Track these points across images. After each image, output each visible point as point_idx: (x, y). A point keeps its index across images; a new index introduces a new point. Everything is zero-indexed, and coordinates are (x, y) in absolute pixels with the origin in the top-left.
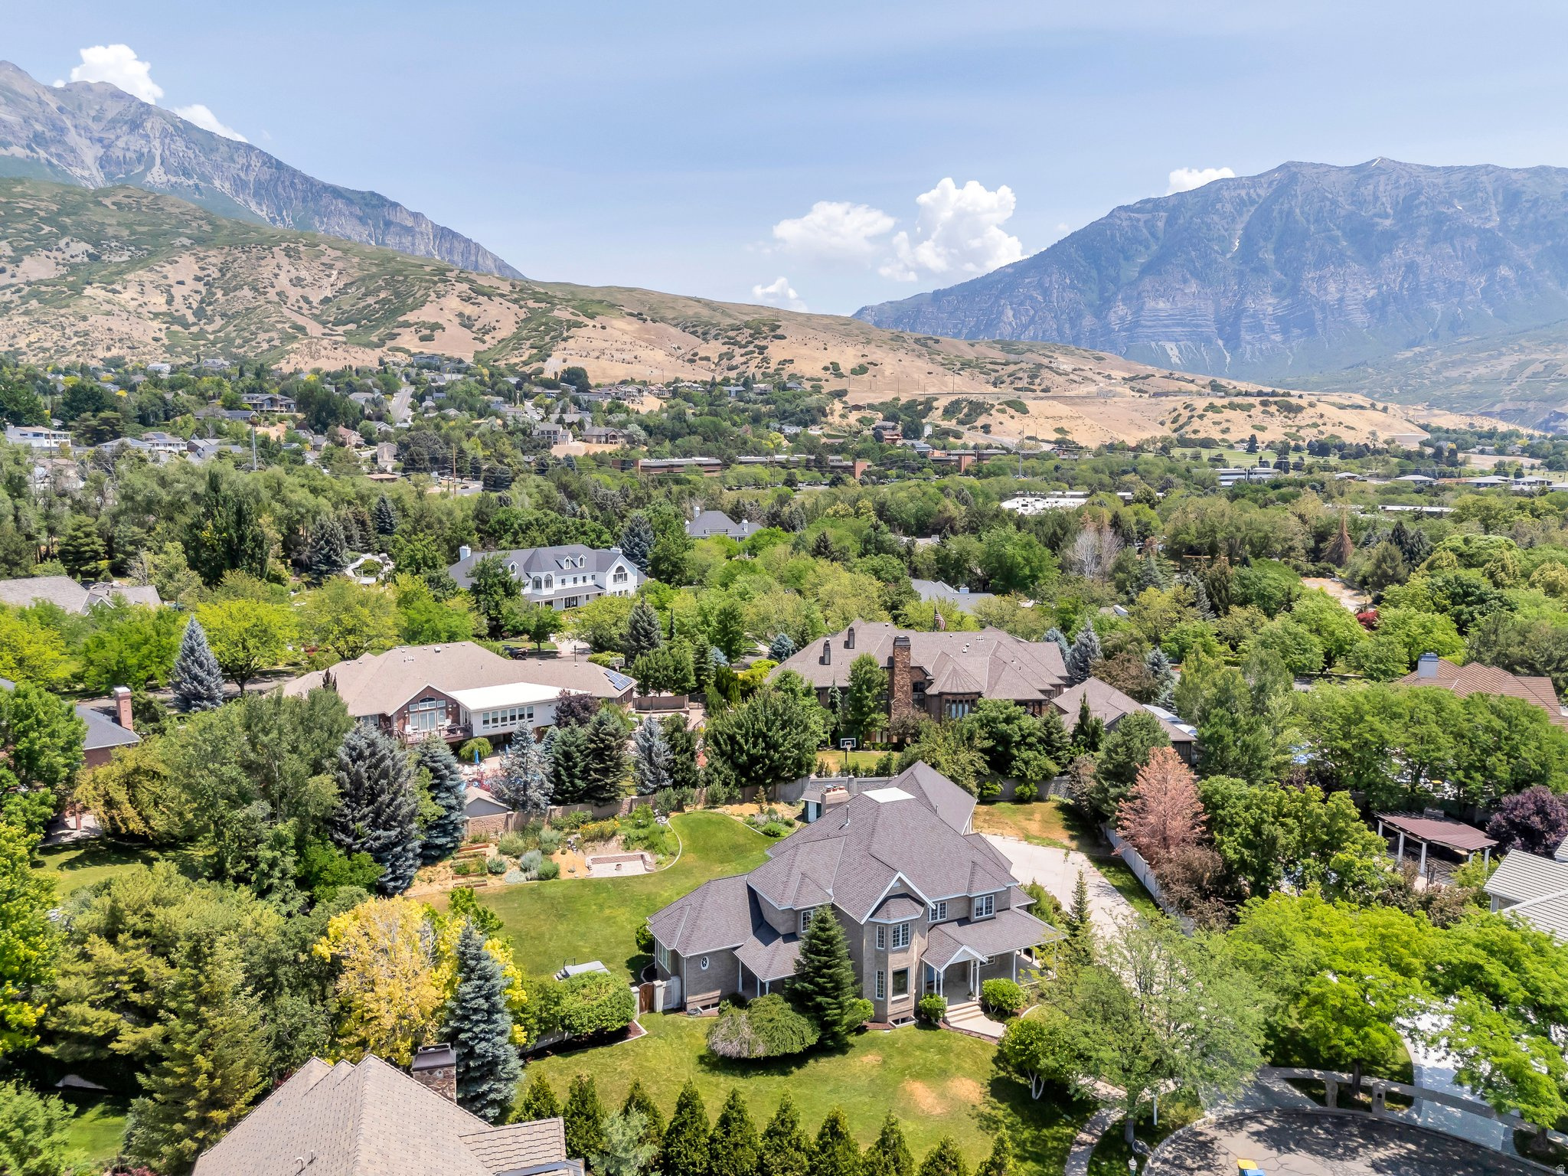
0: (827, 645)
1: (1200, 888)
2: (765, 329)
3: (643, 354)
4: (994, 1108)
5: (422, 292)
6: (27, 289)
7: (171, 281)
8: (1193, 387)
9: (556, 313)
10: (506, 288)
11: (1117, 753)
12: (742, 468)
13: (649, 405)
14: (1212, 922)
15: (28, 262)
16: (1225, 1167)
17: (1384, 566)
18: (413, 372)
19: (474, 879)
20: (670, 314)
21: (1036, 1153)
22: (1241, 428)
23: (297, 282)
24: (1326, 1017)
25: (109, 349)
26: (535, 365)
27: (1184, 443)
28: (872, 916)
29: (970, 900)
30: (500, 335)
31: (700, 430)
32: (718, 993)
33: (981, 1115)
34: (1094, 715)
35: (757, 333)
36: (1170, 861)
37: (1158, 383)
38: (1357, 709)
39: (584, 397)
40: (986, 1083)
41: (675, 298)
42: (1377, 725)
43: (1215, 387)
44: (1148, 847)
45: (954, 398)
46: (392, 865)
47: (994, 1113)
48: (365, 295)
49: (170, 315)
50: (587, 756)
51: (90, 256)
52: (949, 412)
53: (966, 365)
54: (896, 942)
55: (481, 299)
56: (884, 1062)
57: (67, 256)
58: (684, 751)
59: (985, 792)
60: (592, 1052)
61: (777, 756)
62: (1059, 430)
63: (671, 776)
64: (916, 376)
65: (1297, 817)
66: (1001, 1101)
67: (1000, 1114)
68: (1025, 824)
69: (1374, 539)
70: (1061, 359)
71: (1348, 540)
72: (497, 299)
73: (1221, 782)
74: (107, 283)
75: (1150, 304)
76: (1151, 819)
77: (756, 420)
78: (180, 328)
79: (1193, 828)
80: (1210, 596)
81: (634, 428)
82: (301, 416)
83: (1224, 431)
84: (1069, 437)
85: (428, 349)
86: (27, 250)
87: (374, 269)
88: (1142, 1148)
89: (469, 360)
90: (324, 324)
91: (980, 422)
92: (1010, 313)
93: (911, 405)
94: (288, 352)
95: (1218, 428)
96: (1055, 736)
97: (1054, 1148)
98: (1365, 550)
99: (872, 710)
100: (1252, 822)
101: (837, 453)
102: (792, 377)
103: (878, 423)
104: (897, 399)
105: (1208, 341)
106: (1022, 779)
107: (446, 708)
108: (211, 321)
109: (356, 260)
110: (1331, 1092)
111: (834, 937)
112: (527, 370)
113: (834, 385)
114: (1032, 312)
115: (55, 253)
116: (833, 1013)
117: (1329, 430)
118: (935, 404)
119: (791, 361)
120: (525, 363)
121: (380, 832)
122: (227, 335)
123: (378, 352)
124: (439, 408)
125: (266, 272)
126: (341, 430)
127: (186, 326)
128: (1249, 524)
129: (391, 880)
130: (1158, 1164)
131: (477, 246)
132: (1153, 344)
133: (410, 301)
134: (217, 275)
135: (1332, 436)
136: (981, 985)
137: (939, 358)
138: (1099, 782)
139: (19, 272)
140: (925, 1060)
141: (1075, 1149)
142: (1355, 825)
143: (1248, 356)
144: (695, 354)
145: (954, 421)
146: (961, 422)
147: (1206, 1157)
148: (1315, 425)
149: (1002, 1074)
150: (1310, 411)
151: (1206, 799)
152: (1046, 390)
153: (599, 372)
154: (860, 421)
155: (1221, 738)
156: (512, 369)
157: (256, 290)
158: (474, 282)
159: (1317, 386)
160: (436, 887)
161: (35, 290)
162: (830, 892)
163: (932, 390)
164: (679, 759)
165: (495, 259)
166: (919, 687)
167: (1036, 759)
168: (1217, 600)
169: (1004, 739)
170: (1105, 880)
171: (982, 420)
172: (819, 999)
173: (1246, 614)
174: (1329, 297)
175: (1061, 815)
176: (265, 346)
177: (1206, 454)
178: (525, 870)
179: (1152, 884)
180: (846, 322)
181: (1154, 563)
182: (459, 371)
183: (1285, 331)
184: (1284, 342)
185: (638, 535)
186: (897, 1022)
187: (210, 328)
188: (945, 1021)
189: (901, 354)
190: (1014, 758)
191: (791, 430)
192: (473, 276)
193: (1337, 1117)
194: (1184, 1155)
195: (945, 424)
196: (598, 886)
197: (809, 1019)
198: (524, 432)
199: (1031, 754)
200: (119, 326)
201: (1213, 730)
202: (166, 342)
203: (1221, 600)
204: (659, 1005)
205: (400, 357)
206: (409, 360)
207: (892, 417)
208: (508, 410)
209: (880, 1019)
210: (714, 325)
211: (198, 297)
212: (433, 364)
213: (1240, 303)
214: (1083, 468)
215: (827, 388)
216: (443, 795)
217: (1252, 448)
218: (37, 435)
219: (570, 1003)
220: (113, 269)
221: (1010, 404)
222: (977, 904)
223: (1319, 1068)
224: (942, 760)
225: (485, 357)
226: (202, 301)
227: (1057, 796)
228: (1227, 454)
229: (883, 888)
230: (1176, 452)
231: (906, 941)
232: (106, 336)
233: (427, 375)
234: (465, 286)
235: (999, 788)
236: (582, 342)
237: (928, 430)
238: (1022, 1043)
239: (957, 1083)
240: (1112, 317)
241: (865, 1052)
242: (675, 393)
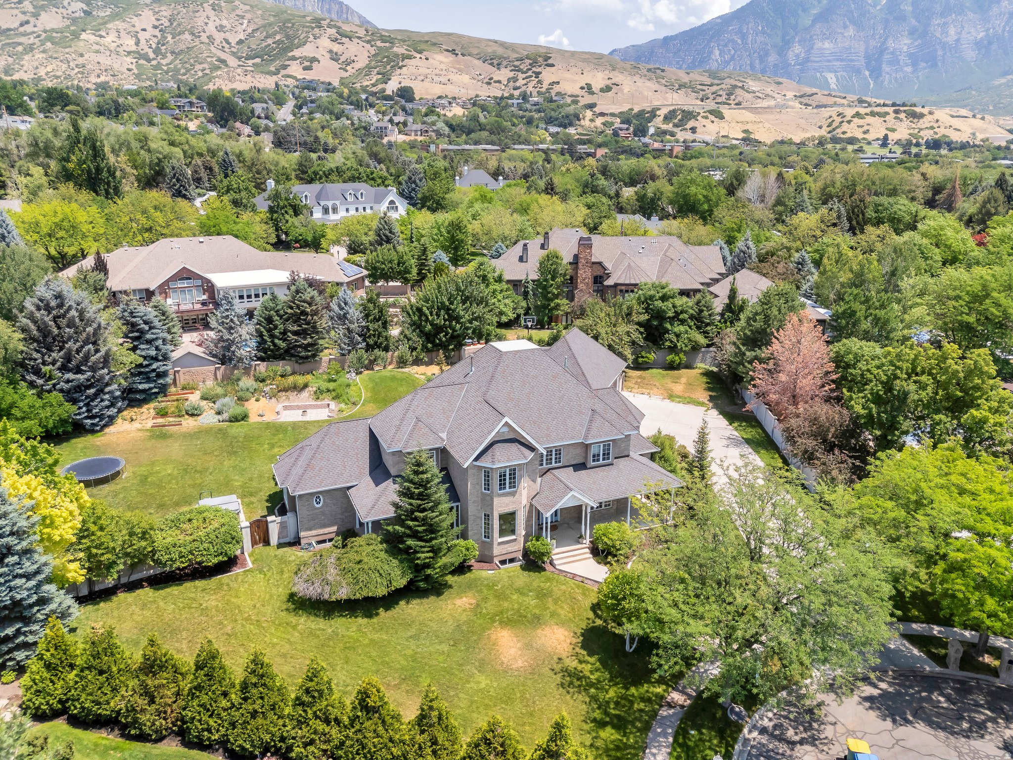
0: (525, 245)
1: (825, 441)
2: (540, 59)
3: (455, 77)
4: (581, 662)
5: (304, 35)
6: (44, 35)
7: (138, 29)
8: (845, 102)
9: (395, 49)
10: (362, 32)
11: (755, 321)
12: (514, 152)
13: (456, 112)
14: (835, 473)
15: (43, 16)
16: (831, 742)
17: (988, 206)
18: (297, 91)
19: (171, 419)
20: (475, 51)
21: (618, 717)
22: (877, 130)
23: (220, 28)
24: (967, 586)
25: (99, 76)
26: (380, 86)
27: (835, 140)
28: (476, 459)
29: (587, 447)
30: (358, 66)
31: (488, 127)
32: (335, 529)
33: (566, 671)
34: (740, 297)
35: (534, 63)
36: (798, 416)
37: (820, 99)
38: (984, 287)
39: (409, 106)
40: (579, 631)
41: (480, 40)
42: (1003, 301)
43: (861, 101)
44: (777, 404)
45: (672, 108)
46: (87, 405)
47: (580, 667)
48: (266, 37)
49: (138, 53)
50: (287, 320)
51: (85, 12)
52: (667, 118)
53: (681, 86)
54: (502, 486)
55: (344, 40)
56: (478, 605)
57: (70, 12)
58: (376, 320)
59: (640, 360)
60: (188, 584)
61: (458, 326)
62: (745, 131)
63: (364, 340)
64: (646, 93)
65: (930, 374)
66: (590, 654)
67: (586, 668)
68: (671, 385)
69: (980, 189)
70: (751, 83)
71: (959, 192)
72: (356, 40)
73: (854, 344)
74: (96, 30)
75: (818, 45)
76: (783, 377)
77: (530, 122)
78: (144, 62)
79: (823, 386)
80: (850, 220)
81: (441, 125)
82: (210, 114)
83: (865, 132)
84: (752, 136)
85: (309, 76)
86: (43, 8)
87: (272, 19)
88: (738, 714)
89: (336, 83)
90: (239, 58)
91: (688, 126)
92: (717, 52)
93: (641, 113)
94: (214, 77)
95: (861, 130)
96: (706, 313)
97: (641, 711)
98: (972, 198)
99: (557, 296)
100: (884, 378)
101: (585, 144)
102: (558, 94)
103: (617, 125)
104: (632, 109)
105: (858, 72)
106: (673, 349)
107: (202, 286)
108: (164, 57)
109: (260, 12)
110: (954, 653)
111: (428, 481)
112: (374, 89)
113: (588, 99)
114: (733, 52)
115: (61, 10)
116: (424, 556)
117: (941, 131)
118: (658, 113)
119: (558, 83)
120: (374, 85)
121: (70, 376)
122: (175, 66)
123: (275, 78)
124: (311, 113)
125: (200, 22)
126: (238, 124)
127: (149, 60)
128: (883, 180)
129: (87, 418)
130: (755, 734)
131: (347, 7)
132: (818, 75)
133: (296, 41)
134: (167, 24)
135: (944, 136)
136: (591, 529)
137: (663, 81)
138: (738, 348)
139: (39, 23)
140: (520, 604)
141: (664, 712)
142: (991, 382)
143: (886, 83)
144: (491, 79)
145: (671, 125)
146: (676, 126)
147: (810, 728)
148: (932, 128)
149: (599, 622)
150: (929, 118)
151: (838, 361)
152: (739, 104)
153: (421, 90)
154: (604, 124)
155: (854, 313)
156: (364, 89)
157: (193, 34)
158: (340, 28)
159: (934, 104)
160: (136, 425)
161: (49, 36)
162: (444, 435)
163: (656, 103)
164: (371, 326)
165: (360, 17)
166: (598, 280)
167: (686, 332)
168: (854, 223)
169: (659, 315)
170: (736, 433)
171: (691, 124)
172: (410, 542)
173: (878, 232)
174: (949, 39)
175: (705, 379)
176: (200, 74)
177: (850, 148)
178: (219, 413)
179: (779, 437)
180: (600, 57)
181: (806, 197)
182: (328, 91)
183: (914, 64)
184: (913, 72)
185: (414, 182)
186: (503, 562)
187: (164, 62)
188: (551, 563)
189: (636, 78)
190: (667, 331)
191: (553, 129)
192: (340, 24)
193: (959, 681)
194: (785, 723)
195: (664, 127)
196: (278, 429)
197: (401, 561)
198: (365, 128)
199: (682, 328)
200: (105, 60)
201: (847, 306)
202: (136, 71)
203: (858, 223)
204: (274, 539)
205: (290, 82)
206: (296, 83)
207: (626, 121)
208: (356, 114)
209: (485, 559)
210: (505, 58)
211: (156, 40)
212: (310, 86)
213: (883, 43)
214: (761, 154)
215: (583, 102)
216: (142, 346)
217: (885, 142)
218: (23, 121)
219: (164, 539)
220: (100, 21)
221: (711, 112)
222: (593, 450)
223: (939, 624)
224: (602, 331)
225: (347, 81)
226: (158, 43)
227: (703, 365)
228: (866, 148)
229: (490, 432)
230: (829, 146)
231: (513, 485)
232: (97, 67)
233: (306, 93)
234: (334, 31)
235: (652, 356)
236: (412, 69)
237: (652, 131)
238: (614, 597)
239: (547, 631)
240: (790, 54)
241: (459, 595)
242: (474, 104)
